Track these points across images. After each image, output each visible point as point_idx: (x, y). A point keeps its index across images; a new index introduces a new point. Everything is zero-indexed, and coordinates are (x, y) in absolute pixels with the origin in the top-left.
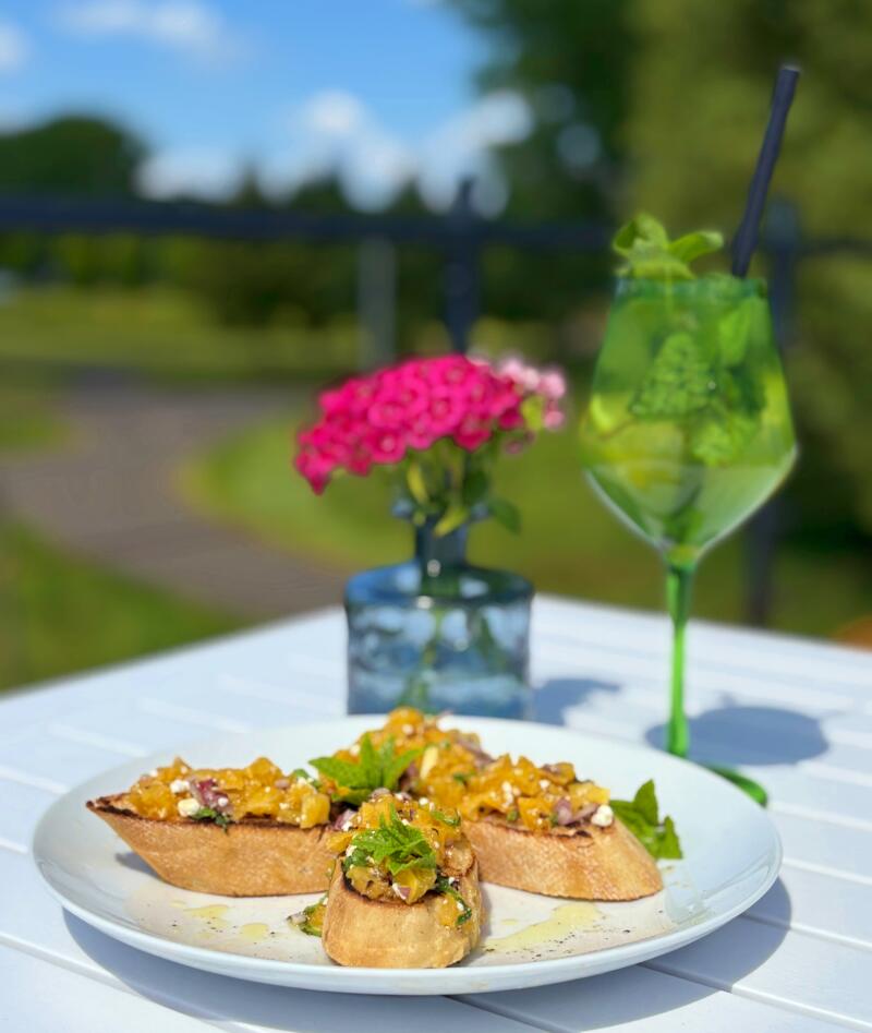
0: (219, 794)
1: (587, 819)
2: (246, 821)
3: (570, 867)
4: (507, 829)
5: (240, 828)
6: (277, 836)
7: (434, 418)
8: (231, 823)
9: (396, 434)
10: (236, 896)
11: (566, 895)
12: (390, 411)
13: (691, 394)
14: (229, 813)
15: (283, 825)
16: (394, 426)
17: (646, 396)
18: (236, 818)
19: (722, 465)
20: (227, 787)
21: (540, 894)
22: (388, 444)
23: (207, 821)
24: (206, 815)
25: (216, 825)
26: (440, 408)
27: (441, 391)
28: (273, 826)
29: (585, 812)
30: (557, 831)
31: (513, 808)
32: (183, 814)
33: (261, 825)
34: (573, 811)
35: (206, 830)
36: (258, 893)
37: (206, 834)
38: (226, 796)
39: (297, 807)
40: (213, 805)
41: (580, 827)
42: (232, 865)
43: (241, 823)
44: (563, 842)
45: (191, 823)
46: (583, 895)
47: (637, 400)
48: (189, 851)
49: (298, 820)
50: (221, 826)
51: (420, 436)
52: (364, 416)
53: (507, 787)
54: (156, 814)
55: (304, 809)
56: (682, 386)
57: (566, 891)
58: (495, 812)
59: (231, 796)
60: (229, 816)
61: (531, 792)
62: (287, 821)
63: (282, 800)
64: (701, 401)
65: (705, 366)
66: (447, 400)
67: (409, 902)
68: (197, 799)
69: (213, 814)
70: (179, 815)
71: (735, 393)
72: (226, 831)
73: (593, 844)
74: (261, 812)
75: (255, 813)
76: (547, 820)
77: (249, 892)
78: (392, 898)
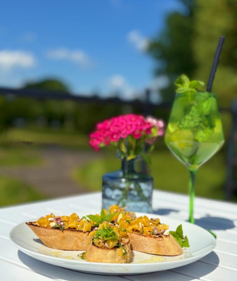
0: (61, 221)
1: (162, 234)
2: (68, 229)
3: (157, 246)
4: (140, 235)
5: (66, 231)
6: (76, 234)
7: (127, 130)
8: (64, 229)
9: (117, 134)
10: (65, 250)
11: (155, 254)
12: (116, 128)
13: (195, 122)
14: (64, 227)
15: (78, 231)
16: (117, 132)
17: (183, 123)
18: (66, 228)
19: (203, 142)
20: (64, 220)
21: (148, 253)
22: (115, 136)
23: (58, 228)
24: (57, 226)
25: (60, 230)
26: (129, 127)
27: (130, 123)
28: (76, 231)
29: (161, 232)
30: (154, 236)
31: (142, 229)
32: (51, 226)
33: (72, 231)
34: (158, 231)
35: (57, 231)
36: (71, 250)
37: (57, 232)
38: (63, 222)
39: (82, 226)
40: (59, 224)
41: (160, 235)
42: (64, 241)
43: (67, 230)
44: (155, 239)
45: (53, 229)
46: (160, 254)
47: (180, 124)
48: (52, 237)
49: (82, 229)
50: (61, 230)
51: (124, 135)
52: (109, 129)
53: (140, 224)
54: (44, 226)
55: (84, 227)
56: (192, 120)
57: (155, 253)
58: (137, 231)
59: (65, 222)
60: (63, 228)
61: (147, 226)
62: (79, 230)
63: (79, 224)
64: (198, 124)
65: (199, 115)
66: (131, 125)
67: (109, 248)
68: (55, 222)
69: (59, 227)
70: (50, 227)
71: (207, 122)
72: (63, 231)
73: (163, 240)
74: (72, 227)
75: (71, 227)
76: (151, 233)
77: (68, 249)
78: (105, 247)
